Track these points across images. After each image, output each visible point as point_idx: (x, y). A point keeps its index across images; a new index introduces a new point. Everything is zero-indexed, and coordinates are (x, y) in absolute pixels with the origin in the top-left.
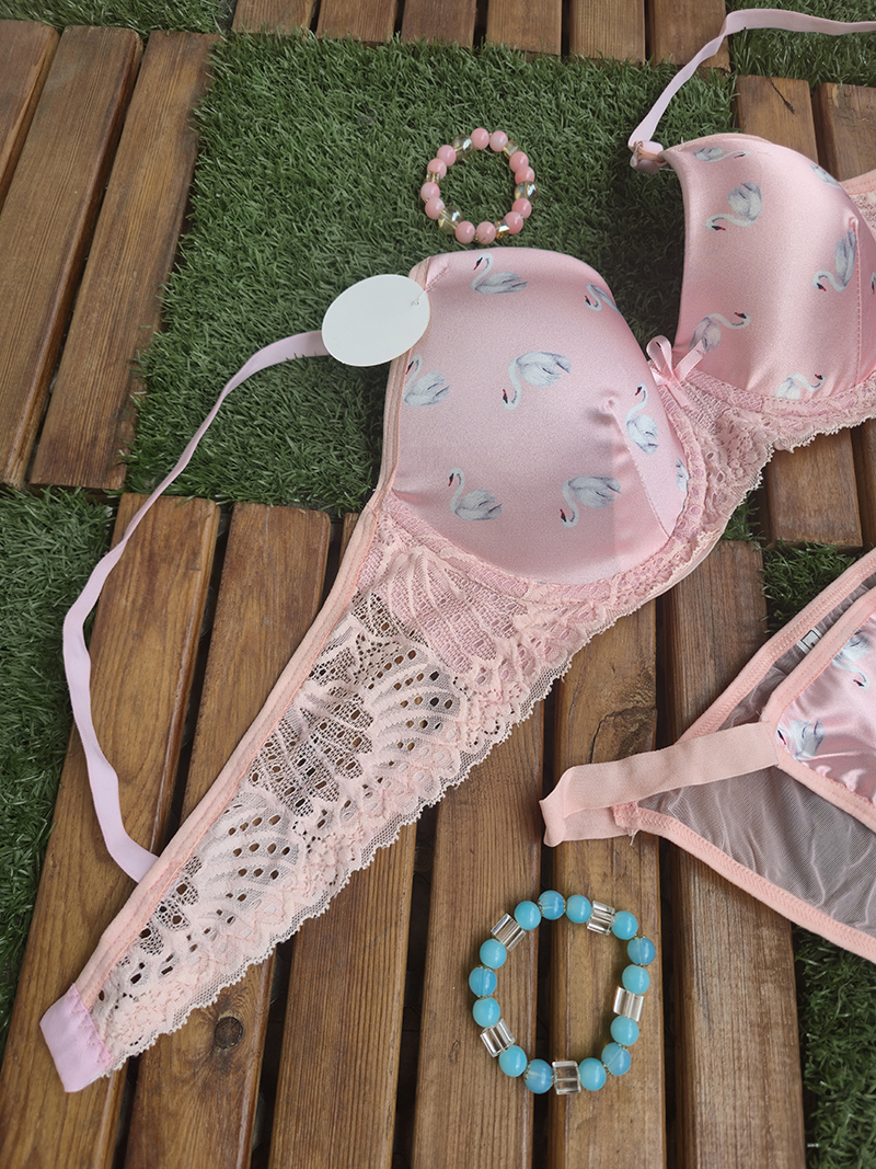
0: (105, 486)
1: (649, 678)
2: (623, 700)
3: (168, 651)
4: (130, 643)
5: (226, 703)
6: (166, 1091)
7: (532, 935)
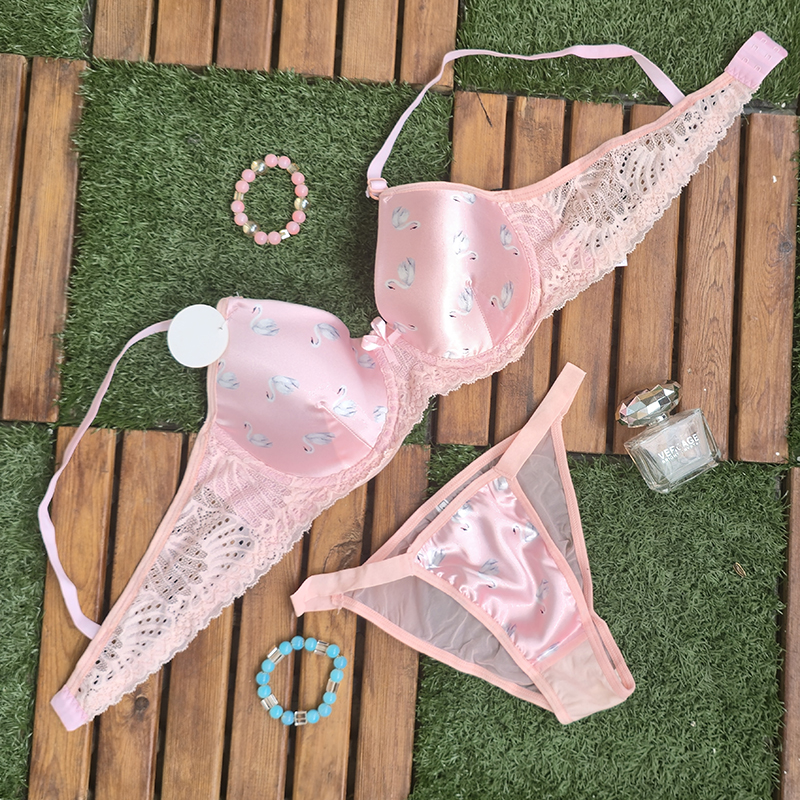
0: (48, 420)
1: (359, 525)
2: (343, 538)
3: (95, 519)
4: (73, 516)
5: (128, 547)
6: (114, 729)
7: (290, 657)
